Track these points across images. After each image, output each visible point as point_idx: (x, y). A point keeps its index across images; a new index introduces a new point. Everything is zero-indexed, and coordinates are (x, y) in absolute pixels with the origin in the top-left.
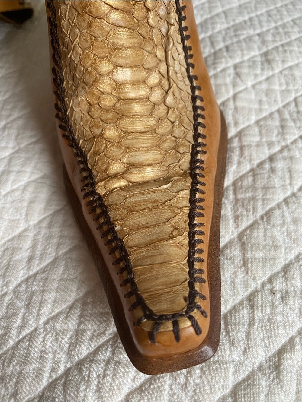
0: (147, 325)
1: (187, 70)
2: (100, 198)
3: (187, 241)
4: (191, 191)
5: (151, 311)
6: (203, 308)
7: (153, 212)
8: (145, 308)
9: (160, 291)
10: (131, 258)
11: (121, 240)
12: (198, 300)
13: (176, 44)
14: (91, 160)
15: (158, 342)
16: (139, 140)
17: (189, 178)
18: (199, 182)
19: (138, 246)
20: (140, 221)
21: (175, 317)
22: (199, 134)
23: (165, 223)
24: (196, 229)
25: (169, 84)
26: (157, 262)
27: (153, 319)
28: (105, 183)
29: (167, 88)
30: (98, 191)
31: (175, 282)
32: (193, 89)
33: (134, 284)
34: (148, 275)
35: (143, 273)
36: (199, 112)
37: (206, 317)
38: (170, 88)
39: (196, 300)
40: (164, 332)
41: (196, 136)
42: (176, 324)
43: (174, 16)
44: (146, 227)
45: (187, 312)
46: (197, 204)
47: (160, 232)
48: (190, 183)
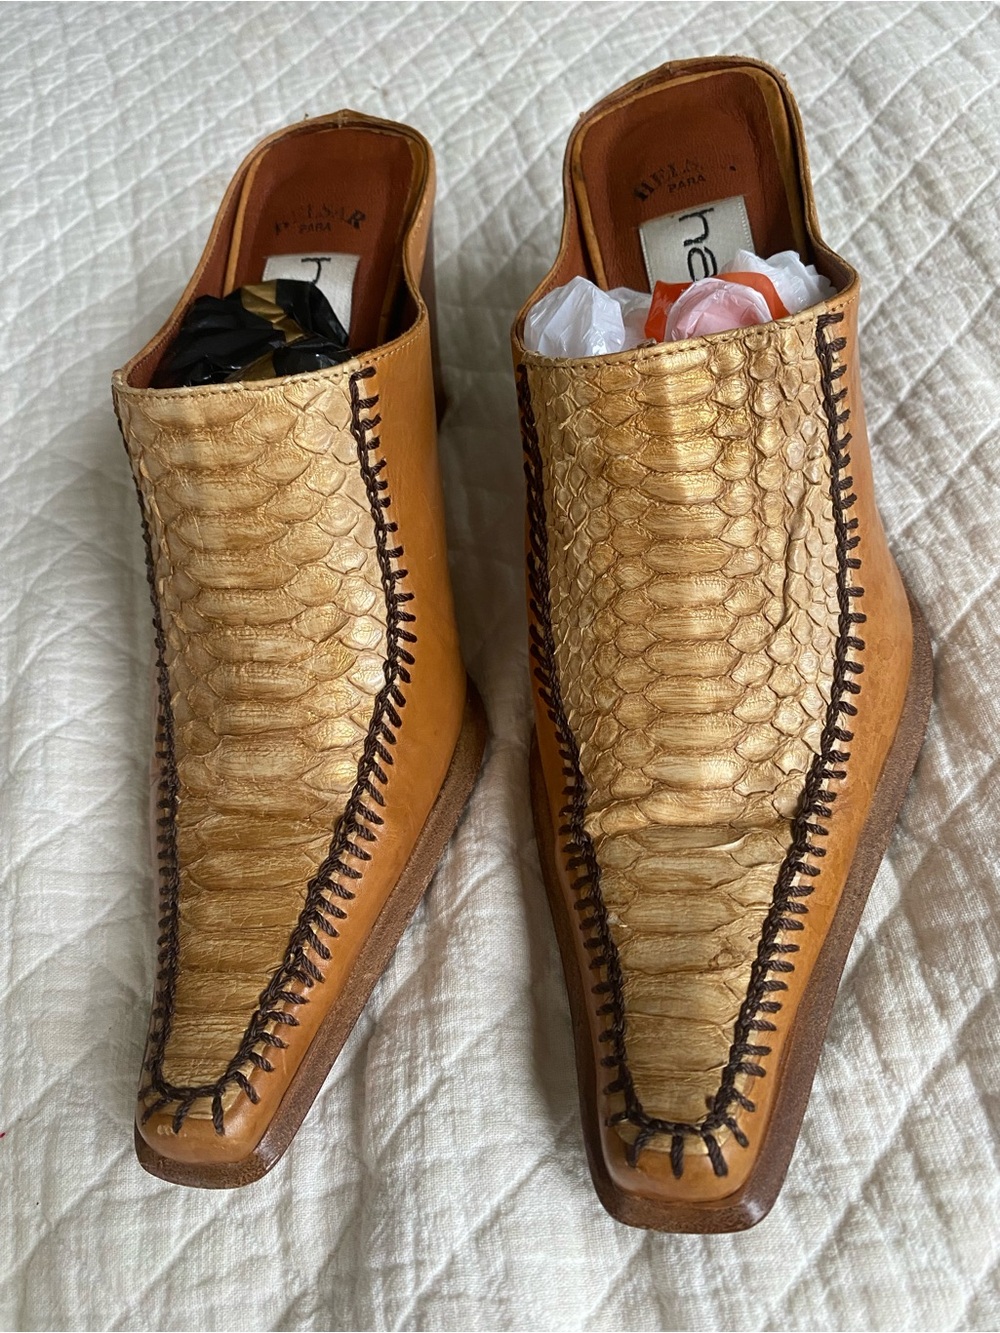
0: (628, 1130)
1: (840, 578)
2: (590, 845)
3: (746, 980)
4: (783, 868)
5: (639, 1106)
6: (741, 1127)
7: (688, 902)
8: (630, 1098)
9: (665, 1073)
10: (628, 990)
11: (614, 947)
12: (733, 1109)
13: (819, 520)
14: (585, 758)
15: (641, 1168)
16: (689, 732)
17: (788, 833)
18: (808, 849)
19: (643, 971)
20: (658, 915)
21: (680, 1131)
22: (838, 730)
23: (708, 932)
24: (774, 957)
25: (786, 610)
26: (672, 1014)
27: (639, 1123)
28: (603, 816)
29: (777, 618)
30: (587, 829)
31: (698, 1063)
32: (845, 620)
33: (620, 1045)
34: (650, 1035)
35: (640, 1029)
36: (848, 676)
37: (745, 1144)
38: (784, 619)
39: (730, 1110)
40: (654, 1151)
41: (830, 733)
42: (678, 1143)
43: (823, 462)
44: (668, 934)
45: (705, 1127)
46: (790, 899)
47: (692, 952)
48: (787, 846)
